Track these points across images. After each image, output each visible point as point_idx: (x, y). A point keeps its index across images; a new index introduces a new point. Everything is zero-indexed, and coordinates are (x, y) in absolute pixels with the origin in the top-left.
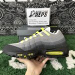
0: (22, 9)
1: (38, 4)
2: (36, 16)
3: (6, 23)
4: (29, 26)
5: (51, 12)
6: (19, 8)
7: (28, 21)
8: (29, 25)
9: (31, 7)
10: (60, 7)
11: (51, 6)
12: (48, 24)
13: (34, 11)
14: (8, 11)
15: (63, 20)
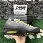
0: (11, 5)
2: (19, 9)
3: (1, 13)
4: (15, 15)
5: (28, 7)
6: (9, 5)
7: (15, 12)
9: (16, 4)
10: (32, 4)
11: (28, 4)
12: (26, 14)
13: (18, 6)
14: (3, 6)
15: (34, 12)
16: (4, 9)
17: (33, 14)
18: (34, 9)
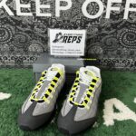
0: (43, 29)
1: (68, 21)
2: (64, 41)
6: (38, 27)
7: (51, 49)
8: (52, 54)
9: (56, 27)
10: (103, 27)
11: (89, 25)
14: (19, 30)
15: (107, 48)
16: (23, 39)
17: (105, 53)
18: (108, 39)
